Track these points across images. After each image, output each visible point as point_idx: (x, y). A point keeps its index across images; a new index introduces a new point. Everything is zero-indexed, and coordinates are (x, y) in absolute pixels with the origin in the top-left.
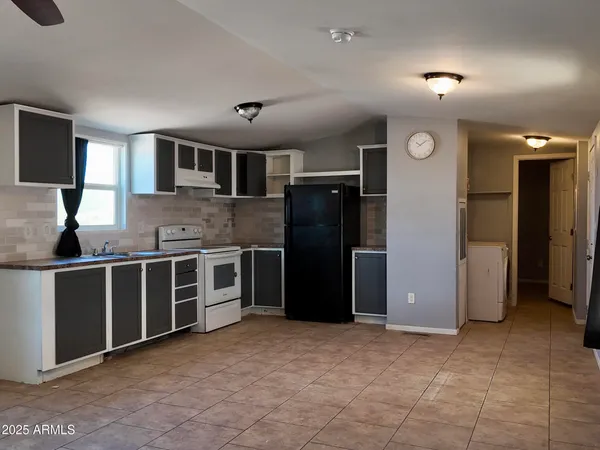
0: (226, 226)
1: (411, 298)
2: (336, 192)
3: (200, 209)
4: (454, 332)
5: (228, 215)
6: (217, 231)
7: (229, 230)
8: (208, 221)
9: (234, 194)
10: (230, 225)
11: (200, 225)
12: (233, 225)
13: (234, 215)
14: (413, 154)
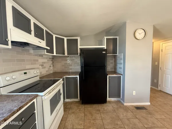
0: (50, 66)
1: (134, 93)
2: (105, 52)
3: (37, 61)
4: (149, 104)
5: (51, 62)
6: (47, 69)
7: (51, 68)
8: (42, 65)
9: (55, 54)
10: (52, 66)
11: (38, 68)
12: (53, 66)
13: (53, 62)
14: (137, 37)
